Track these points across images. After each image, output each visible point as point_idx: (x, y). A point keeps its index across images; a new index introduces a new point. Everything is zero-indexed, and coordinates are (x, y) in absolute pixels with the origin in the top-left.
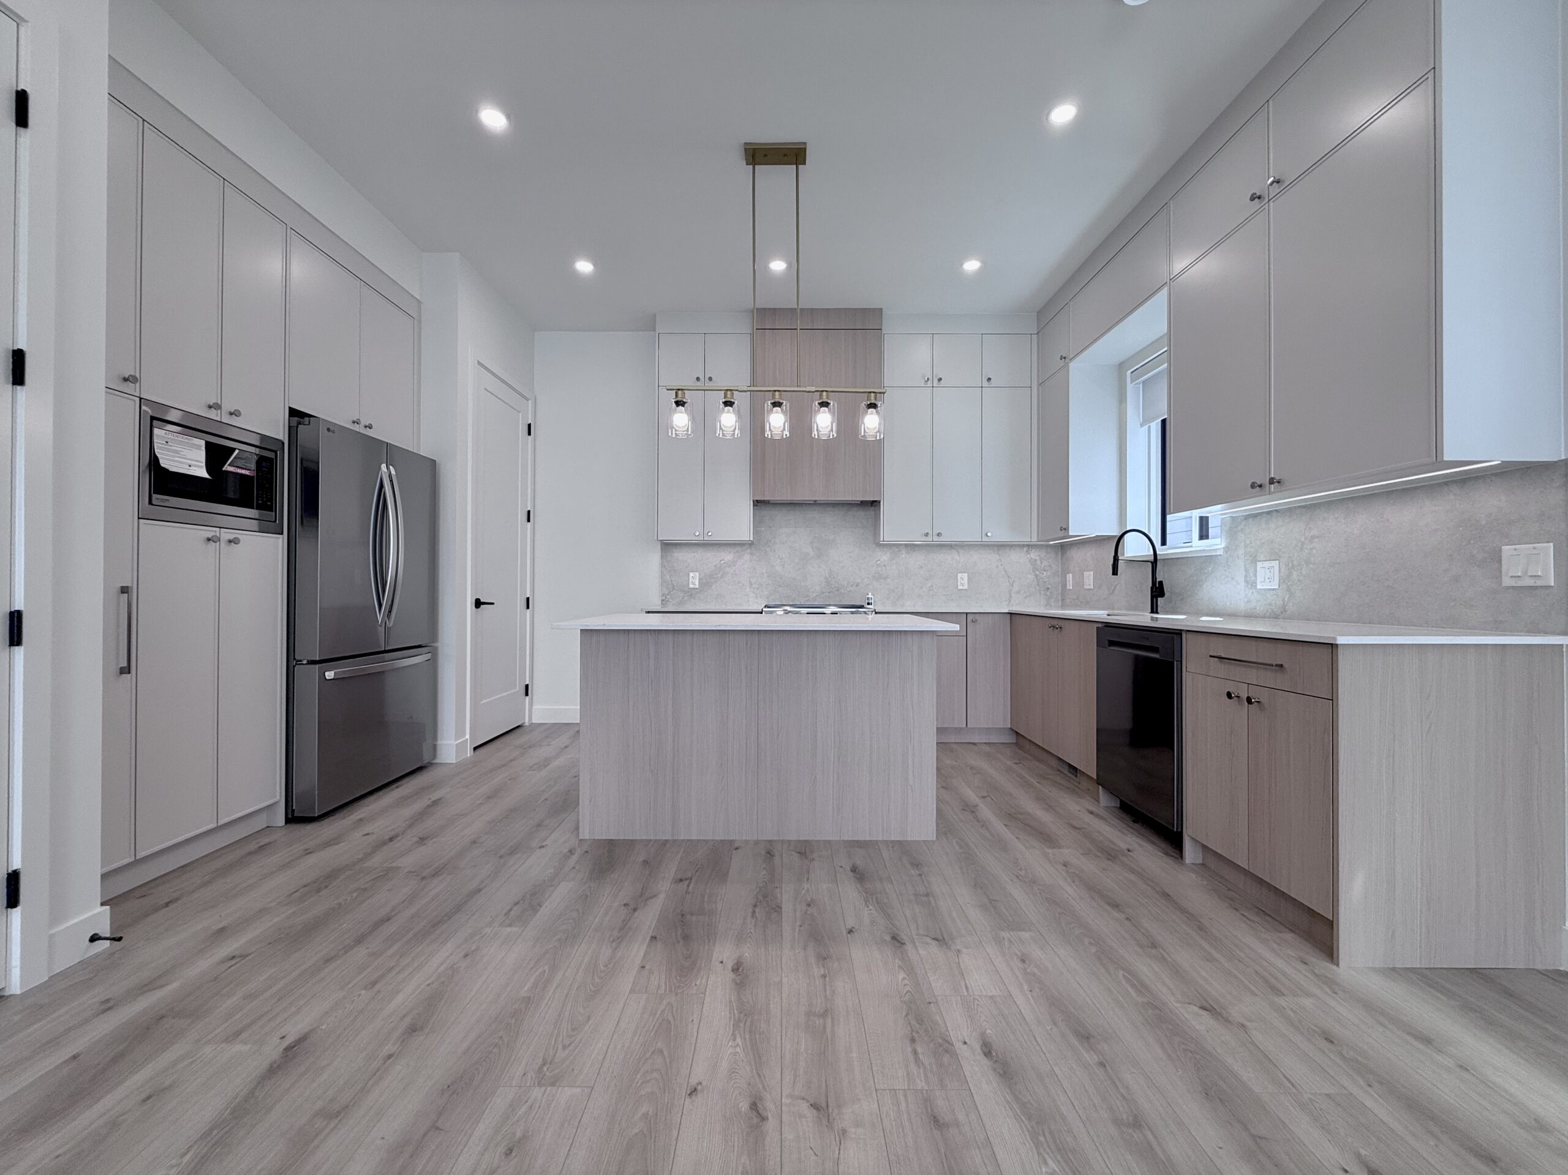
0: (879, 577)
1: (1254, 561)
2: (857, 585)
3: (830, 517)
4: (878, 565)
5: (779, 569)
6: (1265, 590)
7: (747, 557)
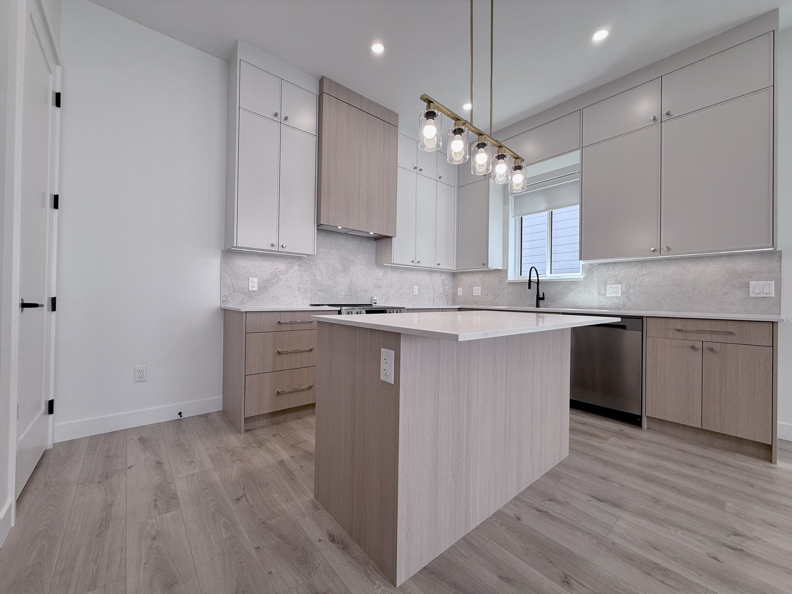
0: (377, 286)
1: (605, 284)
2: (366, 292)
3: (351, 244)
4: (377, 279)
5: (319, 278)
6: (612, 297)
7: (296, 267)
